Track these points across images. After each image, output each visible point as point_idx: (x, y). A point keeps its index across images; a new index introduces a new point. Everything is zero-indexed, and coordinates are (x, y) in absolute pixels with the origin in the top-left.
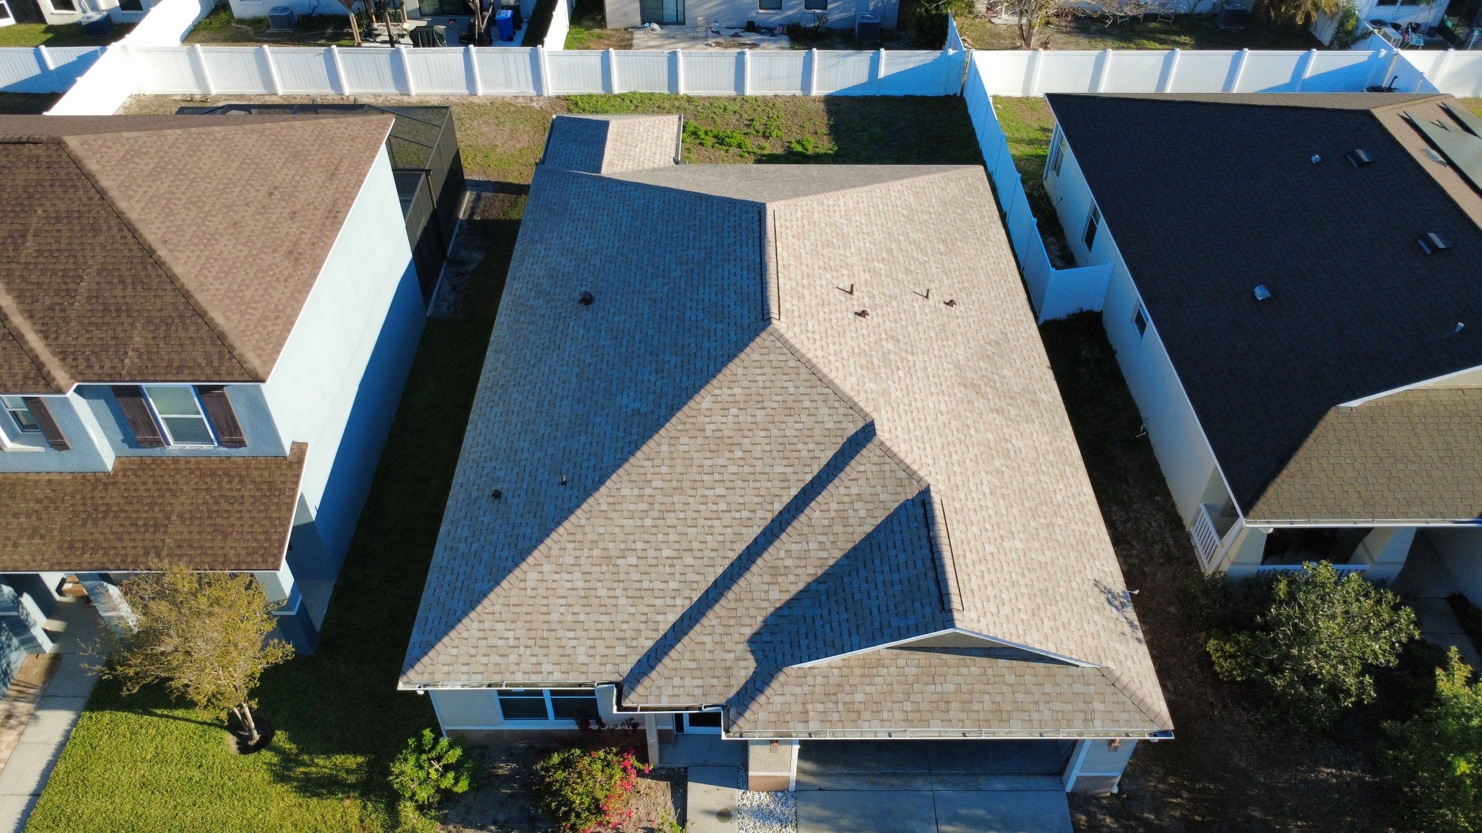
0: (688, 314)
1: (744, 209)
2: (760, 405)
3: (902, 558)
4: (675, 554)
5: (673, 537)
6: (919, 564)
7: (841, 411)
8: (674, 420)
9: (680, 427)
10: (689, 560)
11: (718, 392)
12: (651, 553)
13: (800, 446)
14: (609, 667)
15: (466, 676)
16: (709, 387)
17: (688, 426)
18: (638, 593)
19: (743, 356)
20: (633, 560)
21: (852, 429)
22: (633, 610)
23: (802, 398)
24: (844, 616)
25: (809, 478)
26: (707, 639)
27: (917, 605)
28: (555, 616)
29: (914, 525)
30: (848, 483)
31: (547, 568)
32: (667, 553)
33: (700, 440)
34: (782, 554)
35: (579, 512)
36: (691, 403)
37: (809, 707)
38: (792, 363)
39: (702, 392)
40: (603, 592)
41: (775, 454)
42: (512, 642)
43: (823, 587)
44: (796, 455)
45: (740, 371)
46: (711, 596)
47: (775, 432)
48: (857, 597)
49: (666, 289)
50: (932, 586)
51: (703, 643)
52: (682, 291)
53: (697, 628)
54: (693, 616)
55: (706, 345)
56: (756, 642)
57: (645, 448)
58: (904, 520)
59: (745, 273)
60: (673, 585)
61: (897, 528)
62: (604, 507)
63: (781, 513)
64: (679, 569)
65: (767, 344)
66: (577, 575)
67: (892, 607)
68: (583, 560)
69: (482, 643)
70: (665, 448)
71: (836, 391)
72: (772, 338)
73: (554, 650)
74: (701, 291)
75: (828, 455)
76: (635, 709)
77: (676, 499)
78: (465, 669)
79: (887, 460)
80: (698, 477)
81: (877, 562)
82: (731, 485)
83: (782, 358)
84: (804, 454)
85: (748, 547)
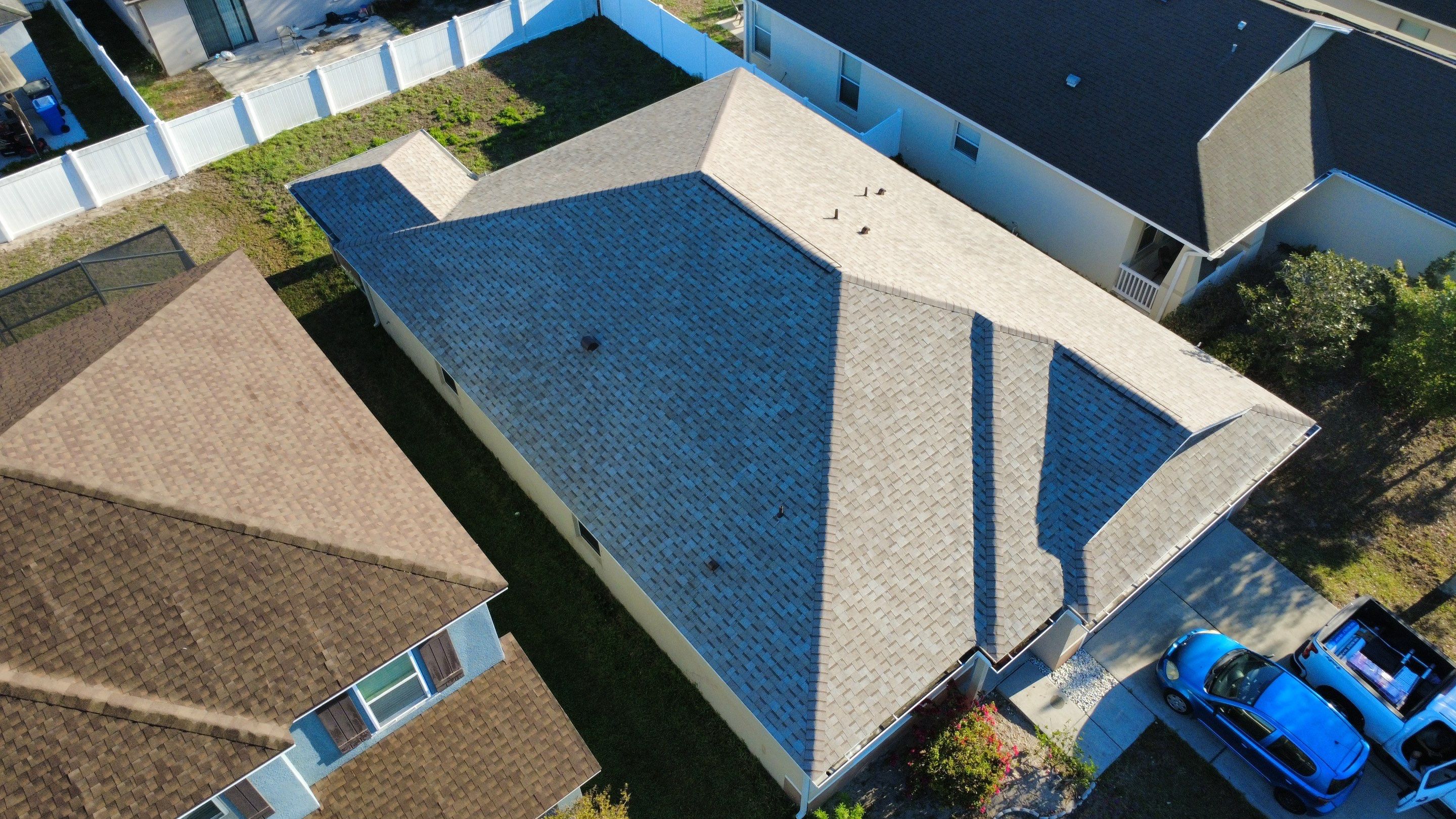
0: (734, 305)
1: (679, 186)
2: (889, 349)
3: (1093, 408)
4: (928, 515)
5: (916, 501)
6: (1111, 403)
7: (949, 319)
8: (836, 401)
9: (846, 404)
10: (942, 513)
11: (849, 356)
12: (912, 526)
13: (944, 365)
14: (958, 640)
15: (860, 733)
16: (838, 356)
17: (852, 399)
18: (929, 567)
19: (842, 313)
20: (903, 542)
21: (967, 328)
22: (936, 582)
23: (913, 324)
24: (1091, 479)
25: (970, 388)
26: (1012, 565)
27: (1145, 436)
28: (885, 631)
29: (1076, 378)
30: (1004, 374)
31: (845, 595)
32: (922, 517)
33: (870, 406)
34: (1006, 461)
35: (829, 529)
36: (837, 378)
37: (1121, 564)
38: (883, 298)
39: (837, 363)
40: (904, 584)
41: (932, 383)
42: (872, 677)
43: (1052, 467)
44: (947, 375)
45: (851, 328)
46: (983, 529)
47: (918, 366)
48: (1087, 458)
49: (677, 293)
50: (1142, 415)
51: (1012, 570)
52: (700, 287)
53: (998, 561)
54: (984, 554)
55: (790, 322)
56: (1044, 542)
57: (833, 440)
58: (1062, 379)
59: (754, 242)
60: (949, 540)
61: (1064, 388)
62: (845, 511)
63: (973, 429)
64: (942, 526)
65: (852, 292)
66: (873, 584)
67: (1124, 449)
68: (867, 569)
69: (849, 696)
70: (849, 430)
71: (933, 304)
72: (852, 285)
73: (909, 659)
74: (723, 279)
75: (967, 361)
76: (1007, 659)
77: (892, 468)
78: (855, 728)
79: (1015, 339)
80: (894, 439)
81: (1075, 423)
82: (922, 430)
83: (872, 298)
84: (953, 370)
85: (974, 472)
